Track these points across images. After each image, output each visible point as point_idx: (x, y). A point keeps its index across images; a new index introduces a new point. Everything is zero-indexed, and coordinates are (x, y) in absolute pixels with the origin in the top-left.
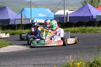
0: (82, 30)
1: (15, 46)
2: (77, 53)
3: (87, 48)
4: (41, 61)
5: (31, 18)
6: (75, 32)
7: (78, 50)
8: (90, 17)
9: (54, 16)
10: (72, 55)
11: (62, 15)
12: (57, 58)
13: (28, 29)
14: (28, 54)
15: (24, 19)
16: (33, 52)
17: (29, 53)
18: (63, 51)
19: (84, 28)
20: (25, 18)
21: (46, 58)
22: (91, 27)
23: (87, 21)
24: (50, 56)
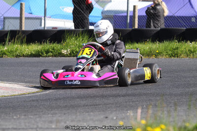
0: (171, 50)
1: (3, 84)
2: (157, 104)
3: (181, 95)
4: (65, 123)
5: (45, 17)
6: (153, 55)
7: (158, 98)
9: (102, 13)
10: (142, 108)
11: (122, 12)
12: (107, 115)
13: (35, 43)
14: (35, 103)
15: (26, 18)
16: (46, 100)
17: (37, 101)
18: (120, 99)
19: (175, 44)
20: (30, 16)
21: (78, 114)
22: (193, 43)
23: (182, 28)
24: (88, 110)
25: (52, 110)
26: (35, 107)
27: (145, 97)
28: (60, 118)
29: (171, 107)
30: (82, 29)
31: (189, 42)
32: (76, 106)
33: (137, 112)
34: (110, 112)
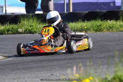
0: (97, 26)
2: (87, 65)
3: (104, 58)
4: (24, 79)
5: (5, 5)
6: (83, 30)
7: (88, 60)
8: (109, 3)
10: (77, 68)
12: (53, 73)
14: (2, 67)
16: (9, 64)
18: (61, 62)
19: (99, 22)
21: (33, 73)
22: (112, 21)
23: (104, 11)
24: (39, 70)
25: (14, 71)
26: (2, 69)
27: (78, 60)
28: (20, 76)
29: (97, 66)
30: (32, 14)
31: (108, 20)
32: (31, 68)
33: (73, 71)
34: (54, 71)
